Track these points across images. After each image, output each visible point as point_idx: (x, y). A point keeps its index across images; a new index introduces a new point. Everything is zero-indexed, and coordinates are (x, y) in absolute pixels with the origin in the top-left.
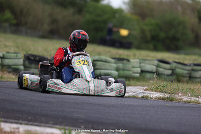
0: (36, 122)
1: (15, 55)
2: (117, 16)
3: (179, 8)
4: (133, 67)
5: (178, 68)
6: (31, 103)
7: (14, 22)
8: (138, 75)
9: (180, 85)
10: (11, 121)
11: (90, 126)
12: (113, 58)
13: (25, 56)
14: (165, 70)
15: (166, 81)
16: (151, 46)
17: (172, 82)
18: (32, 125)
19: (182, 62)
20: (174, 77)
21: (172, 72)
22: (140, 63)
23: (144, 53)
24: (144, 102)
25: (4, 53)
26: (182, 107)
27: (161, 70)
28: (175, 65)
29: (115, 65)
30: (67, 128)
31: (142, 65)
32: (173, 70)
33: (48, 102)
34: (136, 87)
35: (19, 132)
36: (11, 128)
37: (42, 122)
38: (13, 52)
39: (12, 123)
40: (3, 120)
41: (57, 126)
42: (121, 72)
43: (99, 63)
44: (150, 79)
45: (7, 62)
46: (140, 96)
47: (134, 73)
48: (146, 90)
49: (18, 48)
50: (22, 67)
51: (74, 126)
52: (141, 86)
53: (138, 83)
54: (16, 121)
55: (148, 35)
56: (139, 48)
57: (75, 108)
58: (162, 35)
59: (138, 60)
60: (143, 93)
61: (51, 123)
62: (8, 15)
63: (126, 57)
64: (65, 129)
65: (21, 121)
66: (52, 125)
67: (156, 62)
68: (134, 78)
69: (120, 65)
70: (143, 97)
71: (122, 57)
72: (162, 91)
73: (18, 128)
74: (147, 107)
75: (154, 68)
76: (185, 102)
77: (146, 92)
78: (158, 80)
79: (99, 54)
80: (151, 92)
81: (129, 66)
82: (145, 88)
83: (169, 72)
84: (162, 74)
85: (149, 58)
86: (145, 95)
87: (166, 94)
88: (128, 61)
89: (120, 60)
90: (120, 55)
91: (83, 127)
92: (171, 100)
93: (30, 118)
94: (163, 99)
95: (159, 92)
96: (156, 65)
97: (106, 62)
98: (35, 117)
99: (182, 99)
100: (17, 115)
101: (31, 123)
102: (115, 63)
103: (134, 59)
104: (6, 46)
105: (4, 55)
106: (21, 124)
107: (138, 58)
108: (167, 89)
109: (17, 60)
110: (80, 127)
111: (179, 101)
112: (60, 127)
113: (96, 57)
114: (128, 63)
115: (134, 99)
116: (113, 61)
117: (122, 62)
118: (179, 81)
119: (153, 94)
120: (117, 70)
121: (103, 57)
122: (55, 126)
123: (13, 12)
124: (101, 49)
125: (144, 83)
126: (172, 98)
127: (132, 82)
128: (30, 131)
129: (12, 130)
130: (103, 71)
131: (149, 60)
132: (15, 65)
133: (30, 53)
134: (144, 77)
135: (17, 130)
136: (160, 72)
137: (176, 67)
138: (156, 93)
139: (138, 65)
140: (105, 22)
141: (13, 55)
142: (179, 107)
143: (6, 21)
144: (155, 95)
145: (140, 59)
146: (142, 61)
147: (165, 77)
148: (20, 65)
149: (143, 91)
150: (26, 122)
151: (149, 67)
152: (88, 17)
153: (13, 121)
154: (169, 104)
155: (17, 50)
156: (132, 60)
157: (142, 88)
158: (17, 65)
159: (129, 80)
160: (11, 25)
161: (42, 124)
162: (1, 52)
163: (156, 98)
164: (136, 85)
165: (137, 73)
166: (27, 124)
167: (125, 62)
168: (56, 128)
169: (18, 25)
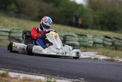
0: (30, 72)
1: (17, 31)
2: (79, 8)
3: (117, 5)
4: (89, 40)
5: (116, 41)
6: (27, 61)
7: (17, 10)
8: (92, 45)
9: (117, 52)
10: (15, 71)
11: (63, 75)
12: (77, 34)
13: (24, 32)
14: (108, 42)
15: (109, 49)
16: (100, 27)
17: (112, 50)
18: (28, 74)
19: (118, 38)
20: (114, 47)
21: (113, 44)
22: (93, 38)
23: (95, 32)
24: (95, 62)
25: (11, 29)
26: (118, 65)
27: (106, 42)
28: (114, 39)
29: (78, 39)
30: (49, 76)
31: (94, 39)
32: (113, 42)
33: (37, 60)
34: (91, 52)
35: (20, 78)
36: (15, 75)
37: (34, 73)
38: (16, 29)
39: (15, 72)
40: (10, 70)
41: (43, 75)
42: (82, 43)
43: (68, 37)
44: (99, 48)
45: (12, 35)
46: (93, 58)
47: (89, 44)
48: (97, 54)
49: (19, 26)
50: (21, 39)
51: (53, 75)
52: (93, 52)
53: (91, 50)
54: (18, 71)
55: (98, 21)
56: (92, 28)
57: (54, 64)
58: (107, 21)
59: (92, 36)
60: (95, 56)
61: (39, 73)
62: (13, 6)
63: (84, 34)
64: (48, 77)
65: (21, 71)
66: (40, 74)
67: (103, 38)
68: (89, 47)
69: (81, 39)
70: (95, 59)
71: (82, 34)
72: (106, 55)
73: (19, 76)
74: (97, 64)
75: (101, 41)
76: (120, 62)
77: (96, 55)
78: (103, 48)
79: (68, 32)
80: (100, 56)
81: (86, 39)
82: (96, 53)
83: (111, 44)
84: (106, 45)
85: (99, 35)
86: (96, 57)
87: (109, 57)
88: (86, 36)
89: (81, 35)
90: (81, 32)
91: (58, 76)
92: (112, 61)
93: (26, 70)
94: (107, 60)
95: (105, 55)
96: (103, 39)
97: (72, 36)
98: (30, 69)
99: (118, 60)
100: (19, 68)
101: (27, 73)
102: (78, 37)
103: (90, 35)
104: (12, 25)
105: (10, 31)
106: (21, 73)
107: (92, 35)
108: (109, 54)
109: (18, 34)
110: (57, 76)
111: (117, 61)
112: (45, 75)
113: (67, 34)
114: (86, 37)
115: (90, 60)
116: (77, 36)
117: (82, 37)
118: (116, 49)
119: (101, 57)
120: (79, 41)
121: (71, 34)
122: (42, 75)
123: (17, 4)
124: (69, 28)
125: (95, 50)
126: (112, 60)
127: (88, 49)
128: (27, 77)
129: (16, 77)
130: (70, 42)
131: (99, 36)
132: (17, 37)
133: (26, 30)
134: (95, 46)
135: (19, 77)
136: (105, 44)
137: (115, 41)
138: (103, 56)
139: (92, 39)
140: (72, 12)
141: (16, 31)
142: (117, 65)
143: (12, 10)
144: (102, 57)
145: (93, 35)
146: (94, 36)
147: (108, 46)
148: (21, 37)
149: (95, 55)
150: (24, 72)
151: (99, 40)
152: (62, 8)
153: (16, 71)
154: (110, 63)
155: (19, 28)
156: (88, 36)
157: (94, 53)
158: (19, 37)
159: (86, 48)
160: (15, 12)
161: (34, 74)
162: (9, 29)
163: (103, 59)
164: (90, 51)
165: (91, 44)
166: (25, 73)
167: (84, 37)
168: (42, 76)
169: (19, 12)
